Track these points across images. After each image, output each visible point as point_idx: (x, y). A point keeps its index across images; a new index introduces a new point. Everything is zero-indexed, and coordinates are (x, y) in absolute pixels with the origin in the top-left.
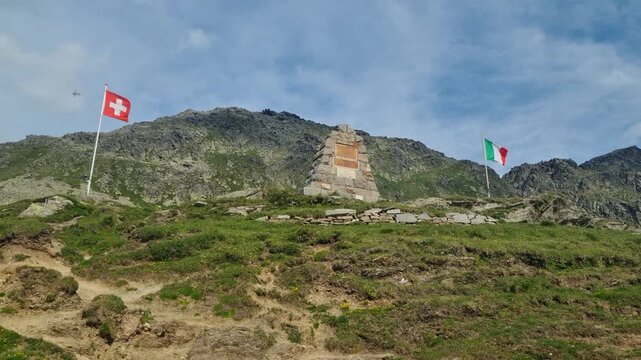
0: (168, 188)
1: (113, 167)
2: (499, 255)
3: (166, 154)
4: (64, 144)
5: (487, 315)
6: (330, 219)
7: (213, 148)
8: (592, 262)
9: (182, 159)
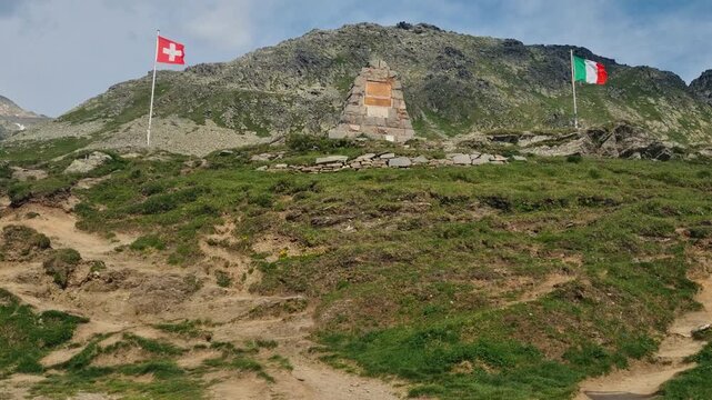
0: (296, 119)
1: (237, 100)
2: (464, 199)
3: (293, 81)
4: (186, 78)
5: (405, 260)
6: (320, 166)
7: (343, 71)
8: (563, 203)
9: (310, 85)
